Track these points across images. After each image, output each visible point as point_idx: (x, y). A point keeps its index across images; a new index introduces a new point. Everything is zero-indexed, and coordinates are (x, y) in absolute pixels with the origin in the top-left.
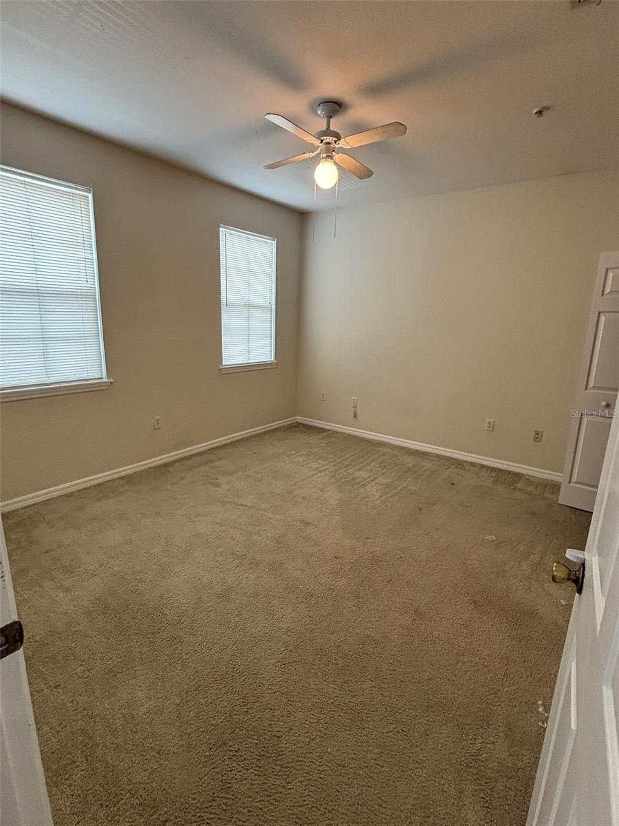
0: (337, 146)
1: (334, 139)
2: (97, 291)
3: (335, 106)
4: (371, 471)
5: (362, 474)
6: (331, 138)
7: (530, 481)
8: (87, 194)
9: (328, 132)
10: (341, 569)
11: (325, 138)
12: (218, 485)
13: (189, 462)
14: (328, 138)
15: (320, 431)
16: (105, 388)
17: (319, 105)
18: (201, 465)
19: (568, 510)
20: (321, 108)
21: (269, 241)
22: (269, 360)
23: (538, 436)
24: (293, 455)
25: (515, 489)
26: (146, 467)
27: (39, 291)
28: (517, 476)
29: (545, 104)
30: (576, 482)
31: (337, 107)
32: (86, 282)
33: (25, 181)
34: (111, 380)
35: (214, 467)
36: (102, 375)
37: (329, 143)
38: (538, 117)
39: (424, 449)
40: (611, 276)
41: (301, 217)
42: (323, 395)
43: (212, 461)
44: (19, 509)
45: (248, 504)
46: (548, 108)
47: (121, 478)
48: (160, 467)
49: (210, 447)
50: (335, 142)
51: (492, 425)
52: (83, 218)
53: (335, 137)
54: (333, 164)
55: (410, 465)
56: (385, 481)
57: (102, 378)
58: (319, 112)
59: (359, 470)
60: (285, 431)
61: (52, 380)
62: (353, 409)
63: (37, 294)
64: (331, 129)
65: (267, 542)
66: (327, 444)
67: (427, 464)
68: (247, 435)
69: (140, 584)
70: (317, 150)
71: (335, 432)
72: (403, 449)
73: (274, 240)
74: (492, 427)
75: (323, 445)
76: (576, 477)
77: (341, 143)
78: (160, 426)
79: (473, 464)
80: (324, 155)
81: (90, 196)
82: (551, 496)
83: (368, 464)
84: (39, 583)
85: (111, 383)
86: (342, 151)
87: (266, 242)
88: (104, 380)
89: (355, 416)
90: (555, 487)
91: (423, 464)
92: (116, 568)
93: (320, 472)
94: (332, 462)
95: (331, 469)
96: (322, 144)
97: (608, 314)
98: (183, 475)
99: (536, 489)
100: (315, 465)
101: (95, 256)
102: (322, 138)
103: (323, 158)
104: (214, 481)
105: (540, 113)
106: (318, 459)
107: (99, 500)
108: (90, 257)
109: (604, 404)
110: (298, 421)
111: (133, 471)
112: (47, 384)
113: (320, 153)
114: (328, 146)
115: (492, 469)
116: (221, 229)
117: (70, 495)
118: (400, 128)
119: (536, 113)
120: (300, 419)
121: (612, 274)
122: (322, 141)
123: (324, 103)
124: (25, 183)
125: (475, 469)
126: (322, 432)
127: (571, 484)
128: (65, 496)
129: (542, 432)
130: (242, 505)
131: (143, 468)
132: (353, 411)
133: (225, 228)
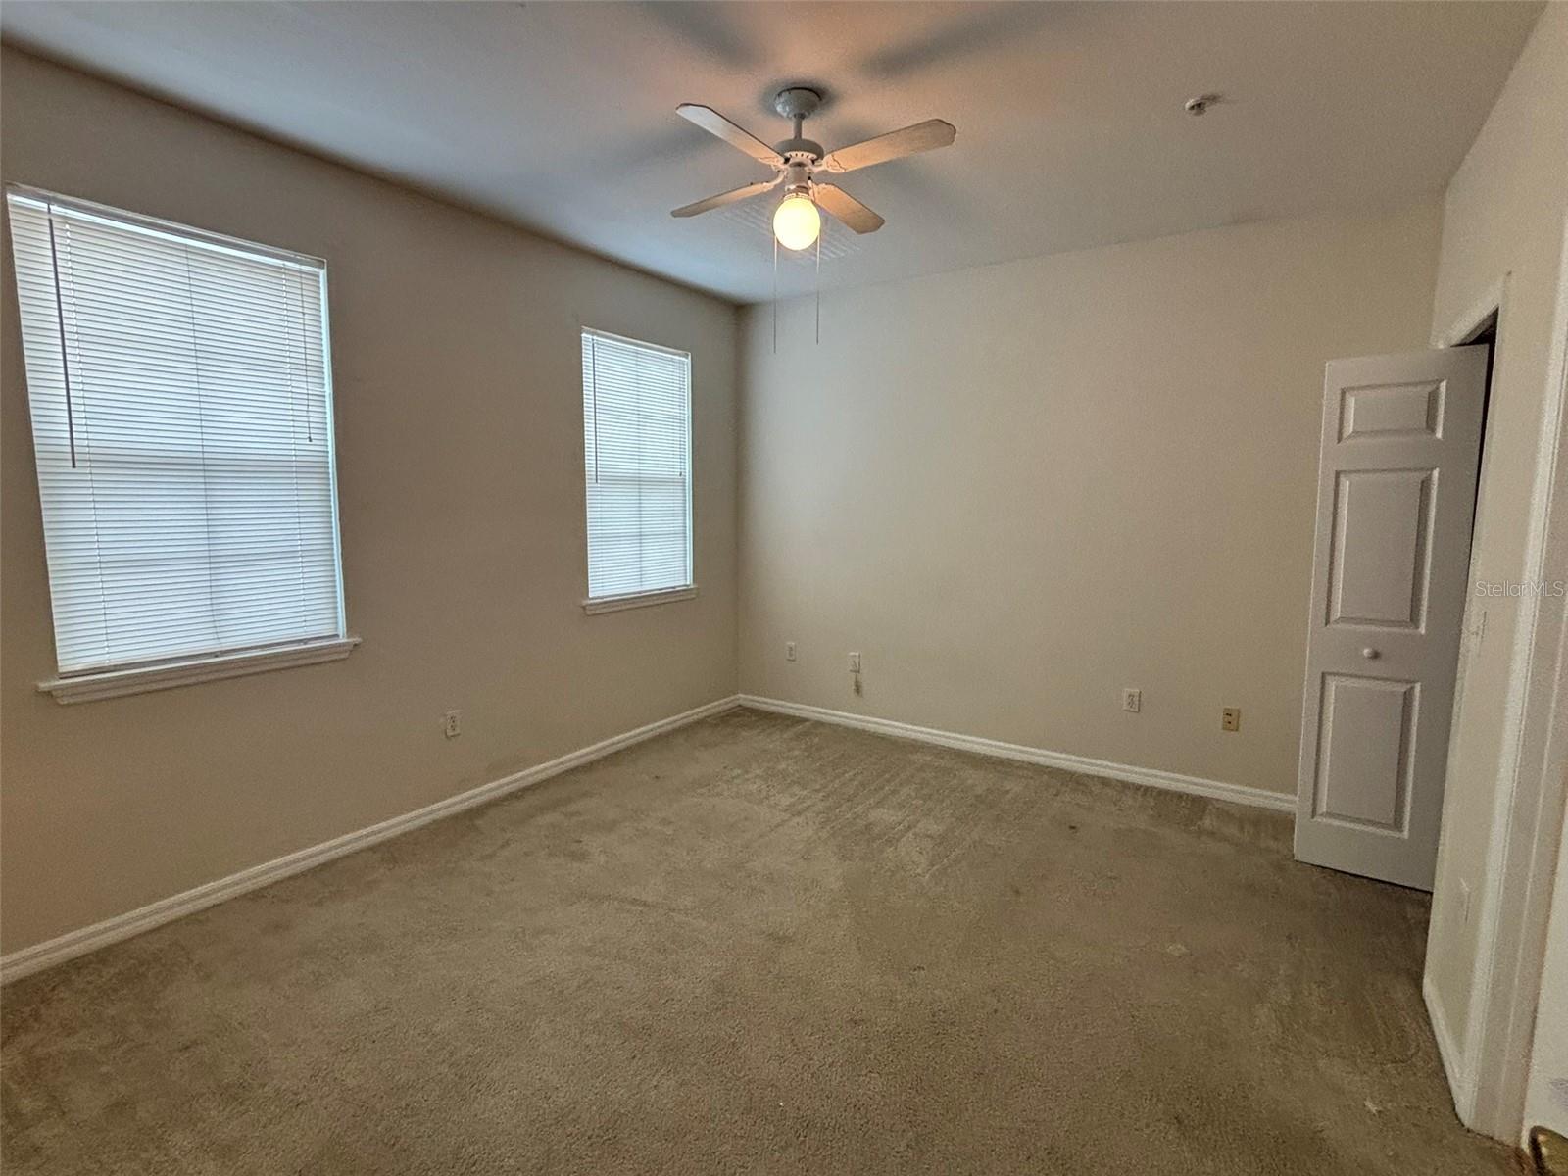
0: (816, 169)
1: (812, 155)
2: (330, 459)
3: (811, 97)
4: (901, 806)
5: (884, 816)
6: (805, 154)
7: (1227, 812)
8: (316, 270)
9: (798, 143)
10: (868, 1051)
11: (793, 154)
12: (581, 857)
13: (521, 805)
14: (799, 153)
15: (789, 723)
16: (342, 656)
17: (780, 95)
18: (543, 810)
19: (1317, 875)
20: (782, 100)
21: (677, 357)
22: (682, 583)
23: (1231, 720)
24: (738, 776)
25: (1200, 832)
26: (427, 820)
27: (206, 461)
28: (1199, 804)
29: (1210, 90)
30: (1329, 815)
31: (814, 98)
32: (307, 442)
33: (186, 245)
34: (356, 639)
35: (573, 815)
36: (336, 629)
37: (800, 164)
38: (1196, 114)
39: (1004, 754)
40: (1353, 404)
41: (738, 311)
42: (791, 649)
43: (569, 800)
44: (131, 939)
45: (650, 900)
46: (1214, 99)
47: (373, 848)
48: (455, 818)
49: (564, 768)
50: (813, 161)
51: (1136, 699)
52: (306, 316)
53: (814, 152)
54: (810, 203)
55: (979, 790)
56: (936, 829)
57: (337, 636)
58: (779, 108)
59: (879, 804)
60: (717, 725)
61: (227, 645)
62: (853, 675)
63: (201, 468)
64: (803, 137)
65: (698, 991)
66: (805, 750)
67: (1014, 787)
68: (640, 739)
69: (404, 1122)
70: (777, 177)
71: (819, 724)
72: (959, 754)
73: (686, 356)
74: (1137, 704)
75: (796, 752)
76: (1324, 804)
77: (827, 164)
78: (458, 731)
79: (1105, 782)
80: (792, 187)
81: (323, 273)
82: (1272, 844)
83: (894, 792)
84: (160, 1138)
85: (355, 645)
86: (827, 178)
87: (672, 360)
88: (342, 640)
89: (858, 689)
90: (1282, 825)
91: (1008, 785)
92: (351, 1082)
93: (799, 814)
94: (818, 791)
95: (821, 806)
96: (787, 166)
97: (1355, 477)
98: (508, 835)
99: (1241, 829)
100: (785, 800)
101: (328, 390)
102: (788, 155)
103: (789, 191)
104: (574, 847)
105: (1199, 106)
106: (790, 785)
107: (320, 903)
108: (317, 390)
109: (1366, 651)
110: (741, 702)
111: (398, 831)
112: (215, 654)
113: (783, 184)
114: (797, 168)
115: (1147, 791)
116: (583, 335)
117: (256, 895)
118: (941, 131)
119: (1192, 107)
120: (744, 698)
121: (1353, 399)
122: (787, 160)
123: (788, 90)
124: (187, 249)
125: (1109, 791)
126: (792, 725)
127: (1318, 819)
128: (244, 896)
129: (1239, 711)
130: (634, 902)
131: (418, 823)
132: (854, 680)
133: (593, 334)
